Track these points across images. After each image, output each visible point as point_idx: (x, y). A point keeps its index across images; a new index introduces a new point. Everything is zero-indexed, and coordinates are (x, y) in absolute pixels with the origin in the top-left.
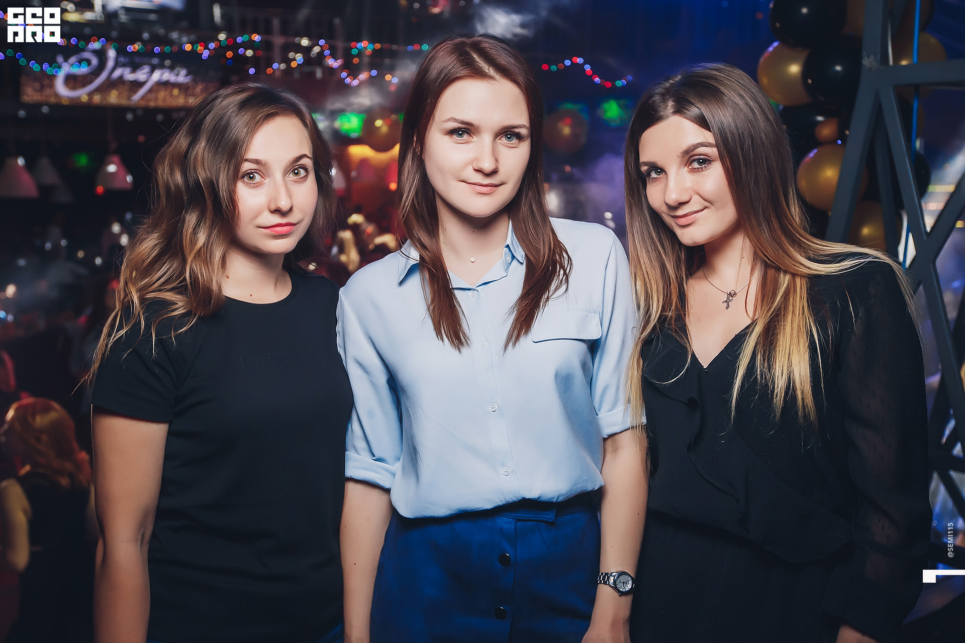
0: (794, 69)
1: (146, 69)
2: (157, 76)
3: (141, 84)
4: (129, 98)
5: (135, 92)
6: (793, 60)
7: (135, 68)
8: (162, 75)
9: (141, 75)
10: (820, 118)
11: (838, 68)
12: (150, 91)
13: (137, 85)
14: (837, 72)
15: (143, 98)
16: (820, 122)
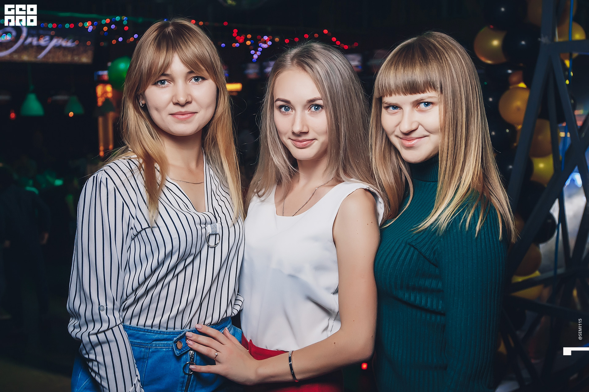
0: (496, 43)
1: (47, 38)
2: (54, 42)
3: (44, 48)
4: (36, 57)
5: (40, 53)
6: (495, 38)
7: (39, 37)
8: (57, 41)
9: (42, 42)
10: (510, 71)
11: (523, 43)
12: (50, 52)
13: (41, 48)
14: (523, 45)
15: (45, 56)
16: (510, 74)
